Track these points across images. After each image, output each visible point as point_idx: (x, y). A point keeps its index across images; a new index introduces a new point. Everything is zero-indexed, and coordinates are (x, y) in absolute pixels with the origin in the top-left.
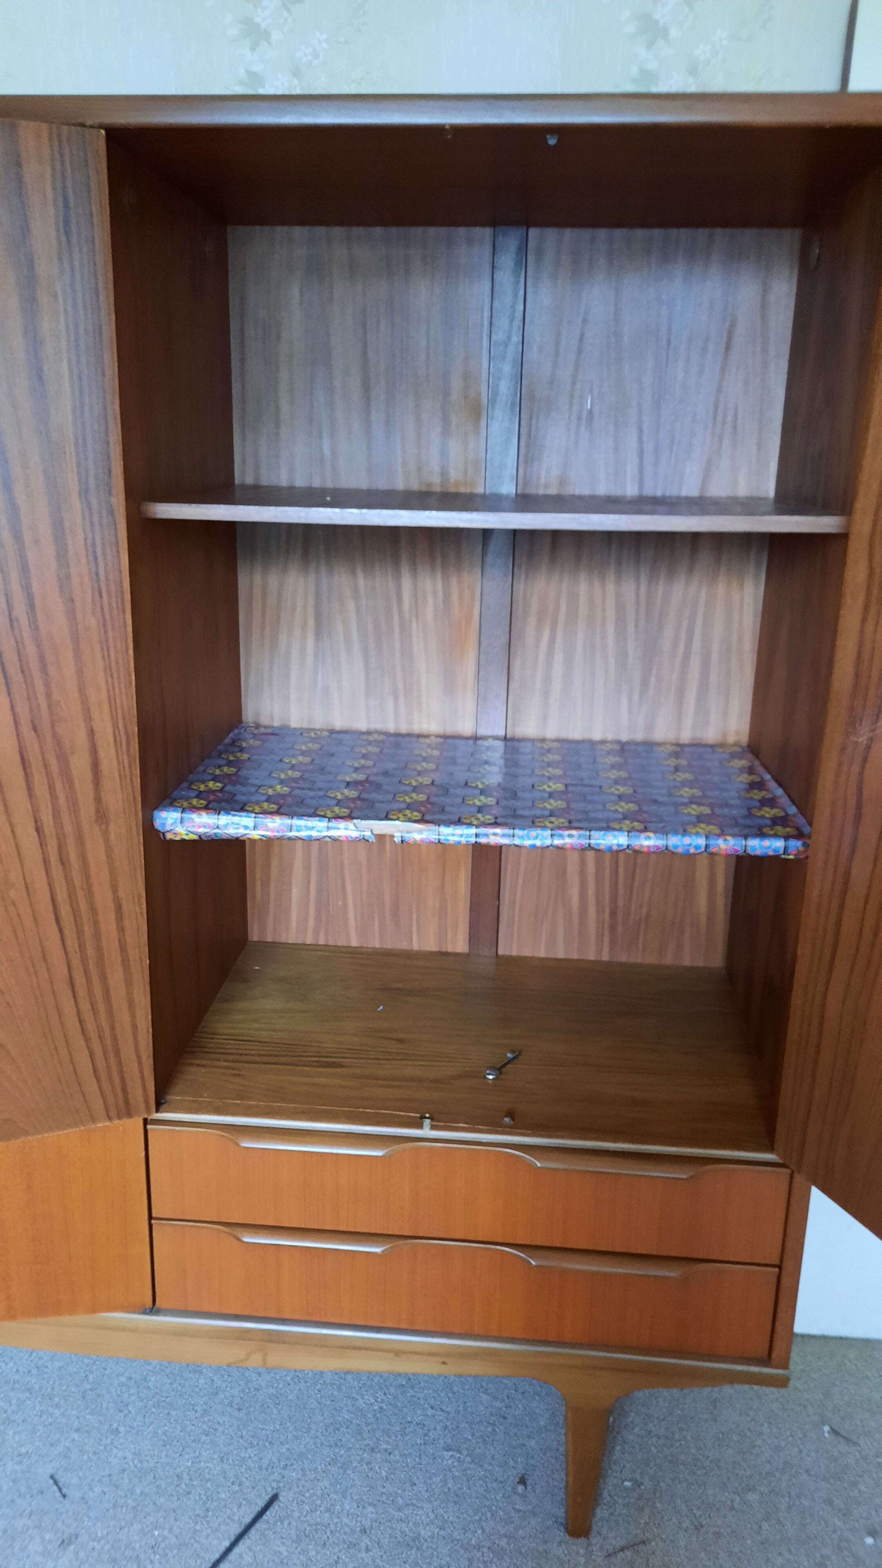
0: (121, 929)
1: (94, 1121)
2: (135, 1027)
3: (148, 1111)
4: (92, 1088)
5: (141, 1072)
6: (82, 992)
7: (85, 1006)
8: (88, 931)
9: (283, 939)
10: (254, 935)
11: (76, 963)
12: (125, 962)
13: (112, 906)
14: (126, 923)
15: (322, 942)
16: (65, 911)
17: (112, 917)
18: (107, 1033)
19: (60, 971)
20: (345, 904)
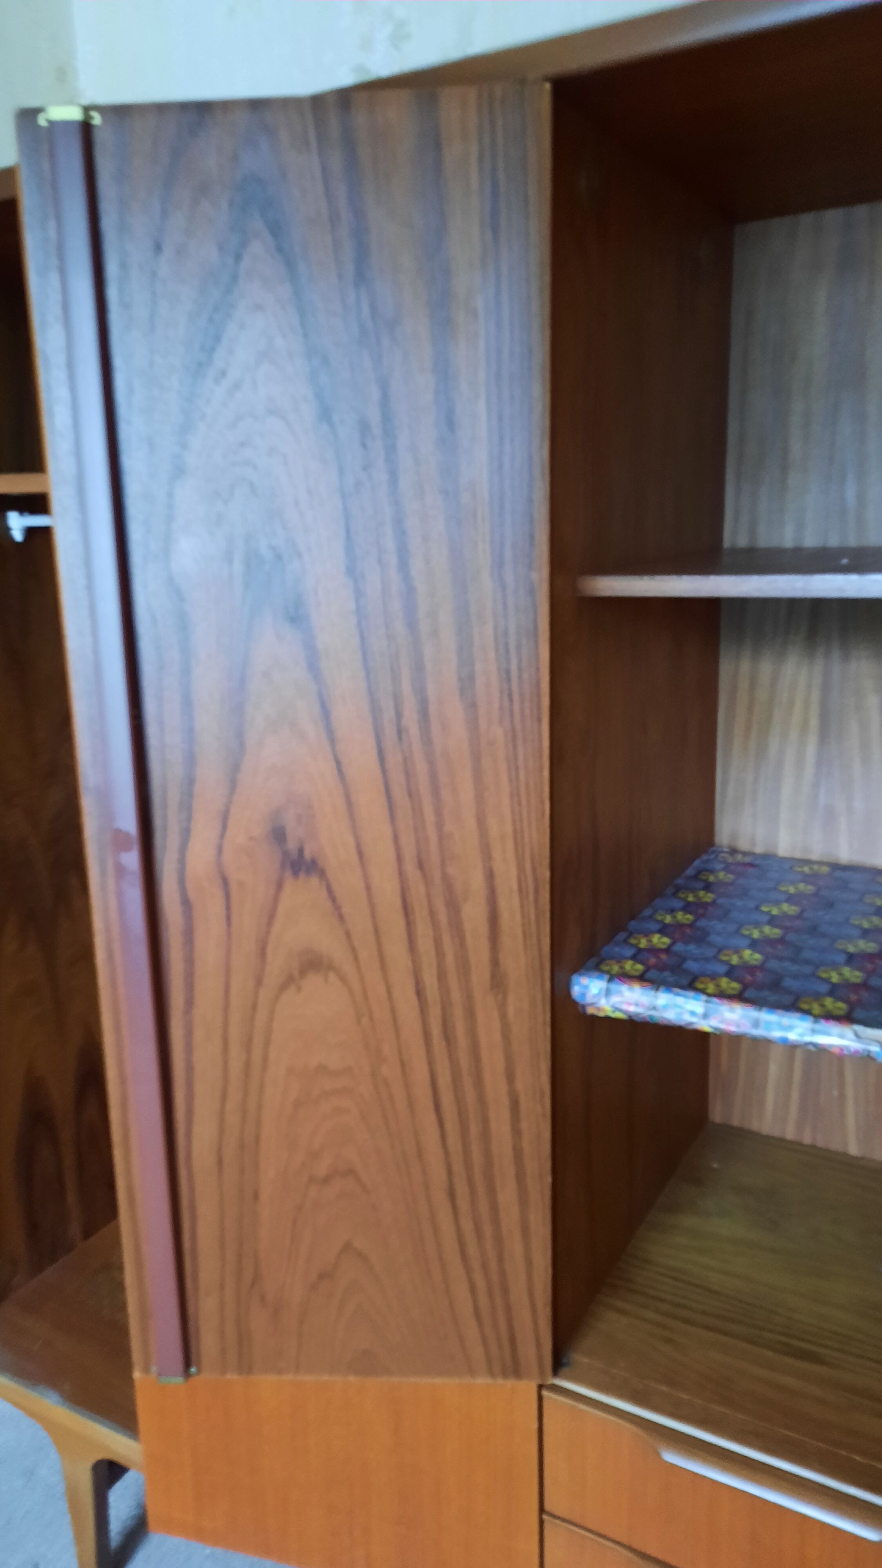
0: (517, 1132)
1: (472, 1372)
2: (529, 1262)
3: (542, 1373)
4: (471, 1332)
5: (535, 1323)
6: (463, 1204)
7: (467, 1225)
8: (474, 1129)
9: (755, 1126)
10: (716, 1115)
11: (458, 1167)
12: (520, 1176)
13: (505, 1101)
14: (524, 1125)
15: (807, 1140)
16: (447, 1099)
17: (506, 1114)
18: (493, 1264)
19: (438, 1175)
20: (842, 1096)
